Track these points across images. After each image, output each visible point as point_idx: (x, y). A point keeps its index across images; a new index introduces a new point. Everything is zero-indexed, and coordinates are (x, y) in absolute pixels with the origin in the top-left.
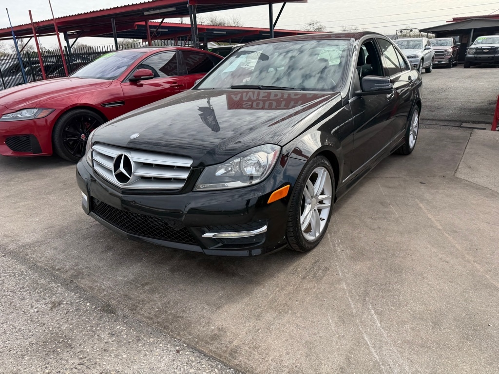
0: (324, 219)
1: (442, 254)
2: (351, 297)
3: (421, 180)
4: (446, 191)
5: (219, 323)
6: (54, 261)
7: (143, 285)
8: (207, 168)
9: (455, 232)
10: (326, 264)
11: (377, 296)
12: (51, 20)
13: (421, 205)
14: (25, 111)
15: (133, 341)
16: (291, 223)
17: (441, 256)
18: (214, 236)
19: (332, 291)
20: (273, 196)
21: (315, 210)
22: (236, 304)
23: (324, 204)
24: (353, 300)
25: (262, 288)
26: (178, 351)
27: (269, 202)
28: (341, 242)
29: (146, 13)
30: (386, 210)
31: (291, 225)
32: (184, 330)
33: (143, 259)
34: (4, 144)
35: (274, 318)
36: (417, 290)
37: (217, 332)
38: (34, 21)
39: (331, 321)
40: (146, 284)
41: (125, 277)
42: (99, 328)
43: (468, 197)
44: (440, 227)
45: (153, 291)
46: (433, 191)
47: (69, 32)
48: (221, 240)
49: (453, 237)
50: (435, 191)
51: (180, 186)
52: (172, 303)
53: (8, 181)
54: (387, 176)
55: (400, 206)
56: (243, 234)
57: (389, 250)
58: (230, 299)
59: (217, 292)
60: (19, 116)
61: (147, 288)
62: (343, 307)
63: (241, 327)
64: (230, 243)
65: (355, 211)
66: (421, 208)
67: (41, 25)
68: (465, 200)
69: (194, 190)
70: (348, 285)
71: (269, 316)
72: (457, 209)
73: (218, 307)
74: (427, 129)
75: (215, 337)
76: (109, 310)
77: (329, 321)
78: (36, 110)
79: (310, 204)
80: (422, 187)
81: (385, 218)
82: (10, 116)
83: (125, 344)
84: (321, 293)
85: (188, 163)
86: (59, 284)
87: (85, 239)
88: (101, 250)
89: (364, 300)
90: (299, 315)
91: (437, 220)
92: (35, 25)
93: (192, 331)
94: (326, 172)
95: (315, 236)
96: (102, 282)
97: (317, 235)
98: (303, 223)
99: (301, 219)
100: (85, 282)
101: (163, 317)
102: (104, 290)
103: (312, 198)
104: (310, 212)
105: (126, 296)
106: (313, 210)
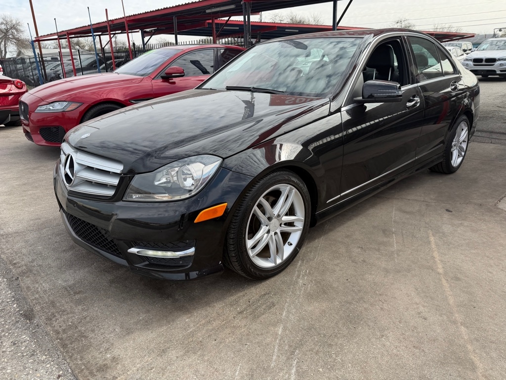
0: (291, 244)
1: (424, 306)
2: (279, 346)
3: (448, 207)
4: (473, 224)
5: (116, 352)
6: (17, 255)
7: (75, 293)
8: (137, 177)
9: (458, 279)
10: (275, 300)
11: (311, 350)
12: (123, 18)
13: (432, 239)
14: (58, 103)
15: (27, 355)
16: (232, 246)
17: (421, 309)
18: (138, 252)
19: (262, 334)
20: (202, 214)
21: (276, 233)
22: (150, 332)
23: (294, 226)
24: (279, 350)
25: (188, 318)
26: (59, 376)
27: (196, 221)
28: (309, 273)
30: (385, 239)
31: (233, 249)
32: (78, 353)
34: (38, 134)
35: (177, 357)
36: (366, 351)
37: (108, 362)
38: (109, 19)
39: (237, 373)
40: (79, 293)
41: (65, 281)
42: (7, 334)
43: (499, 235)
44: (441, 271)
45: (79, 302)
46: (456, 222)
48: (147, 258)
49: (451, 286)
50: (460, 222)
51: (111, 193)
52: (88, 319)
53: (34, 169)
54: (409, 198)
55: (405, 236)
56: (169, 254)
57: (359, 291)
58: (146, 325)
59: (139, 314)
60: (51, 108)
61: (77, 297)
62: (263, 358)
63: (138, 361)
64: (155, 263)
65: (347, 237)
66: (429, 243)
67: (115, 22)
68: (492, 239)
69: (124, 199)
70: (285, 329)
71: (172, 354)
72: (476, 249)
73: (129, 332)
74: (492, 144)
75: (103, 368)
76: (28, 316)
77: (235, 372)
78: (65, 104)
79: (267, 226)
80: (446, 216)
81: (379, 250)
82: (44, 107)
83: (19, 356)
84: (248, 335)
85: (118, 168)
86: (5, 280)
87: (58, 235)
88: (64, 248)
89: (293, 353)
90: (206, 358)
91: (442, 261)
92: (110, 22)
93: (86, 357)
94: (295, 190)
95: (275, 262)
96: (41, 284)
97: (279, 261)
98: (254, 247)
99: (250, 243)
100: (27, 281)
101: (70, 333)
102: (38, 292)
103: (270, 219)
104: (266, 235)
105: (53, 303)
106: (274, 233)
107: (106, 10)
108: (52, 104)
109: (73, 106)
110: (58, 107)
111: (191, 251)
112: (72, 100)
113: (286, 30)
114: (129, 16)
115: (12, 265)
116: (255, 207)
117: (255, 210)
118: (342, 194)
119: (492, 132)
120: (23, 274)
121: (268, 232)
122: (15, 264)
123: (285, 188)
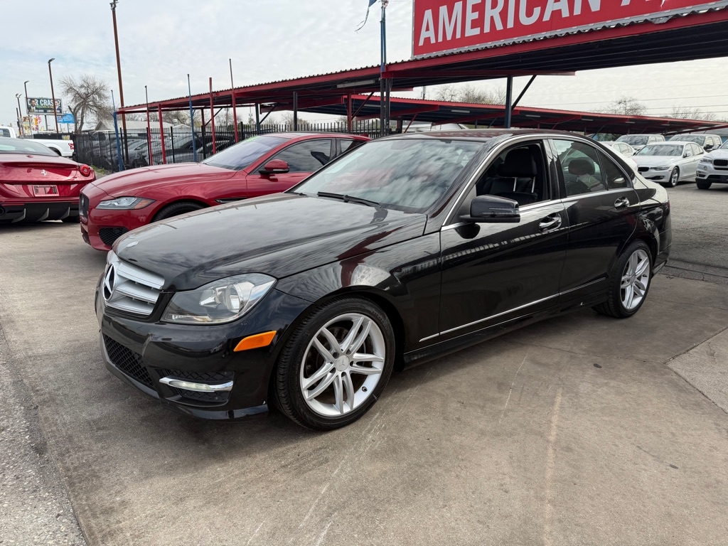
0: (365, 390)
1: (511, 477)
2: (317, 506)
3: (599, 360)
4: (622, 385)
5: (127, 496)
6: (41, 381)
7: (99, 429)
8: (178, 294)
9: (569, 449)
10: (330, 455)
11: (353, 514)
12: (231, 90)
13: (559, 399)
14: (125, 199)
15: (29, 490)
16: (282, 384)
17: (507, 480)
18: (170, 382)
19: (301, 492)
20: (244, 342)
21: (343, 374)
22: (172, 478)
23: (371, 367)
24: (315, 510)
25: (220, 467)
26: (59, 515)
27: (236, 350)
28: (385, 428)
29: (339, 86)
30: (497, 395)
31: (282, 388)
32: (85, 493)
33: (128, 398)
34: (96, 235)
35: (195, 507)
36: (417, 520)
37: (116, 506)
38: (213, 90)
39: (258, 529)
40: (104, 428)
41: (90, 415)
42: (11, 467)
43: (651, 401)
44: (552, 438)
45: (99, 439)
46: (601, 380)
47: (266, 104)
48: (180, 391)
49: (557, 457)
50: (606, 381)
51: (148, 311)
52: (106, 458)
53: (86, 279)
54: (551, 346)
55: (524, 393)
56: (204, 387)
57: (438, 453)
58: (170, 470)
59: (165, 457)
60: (116, 204)
61: (100, 433)
62: (293, 517)
63: (149, 507)
64: (188, 397)
65: (450, 388)
66: (553, 403)
67: (221, 95)
68: (638, 405)
69: (162, 320)
70: (329, 489)
71: (190, 504)
72: (611, 415)
73: (148, 475)
74: (703, 282)
75: (109, 511)
76: (40, 449)
77: (256, 529)
78: (133, 200)
79: (331, 363)
80: (591, 372)
81: (482, 407)
82: (108, 203)
83: (20, 491)
84: (284, 491)
85: (158, 283)
86: (22, 408)
87: (95, 361)
88: (98, 377)
89: (330, 515)
90: (227, 512)
91: (558, 427)
92: (214, 95)
93: (92, 497)
94: (371, 322)
95: (341, 411)
96: (62, 415)
97: (347, 409)
98: (311, 388)
99: (305, 383)
100: (46, 412)
101: (81, 471)
102: (56, 425)
103: (336, 355)
104: (330, 374)
105: (70, 438)
106: (341, 373)
107: (211, 79)
108: (117, 200)
109: (144, 203)
110: (125, 203)
111: (229, 385)
112: (144, 195)
113: (453, 111)
114: (239, 88)
115: (34, 392)
116: (315, 339)
117: (314, 343)
118: (441, 333)
119: (708, 265)
120: (44, 402)
121: (333, 371)
122: (38, 391)
123: (358, 319)
